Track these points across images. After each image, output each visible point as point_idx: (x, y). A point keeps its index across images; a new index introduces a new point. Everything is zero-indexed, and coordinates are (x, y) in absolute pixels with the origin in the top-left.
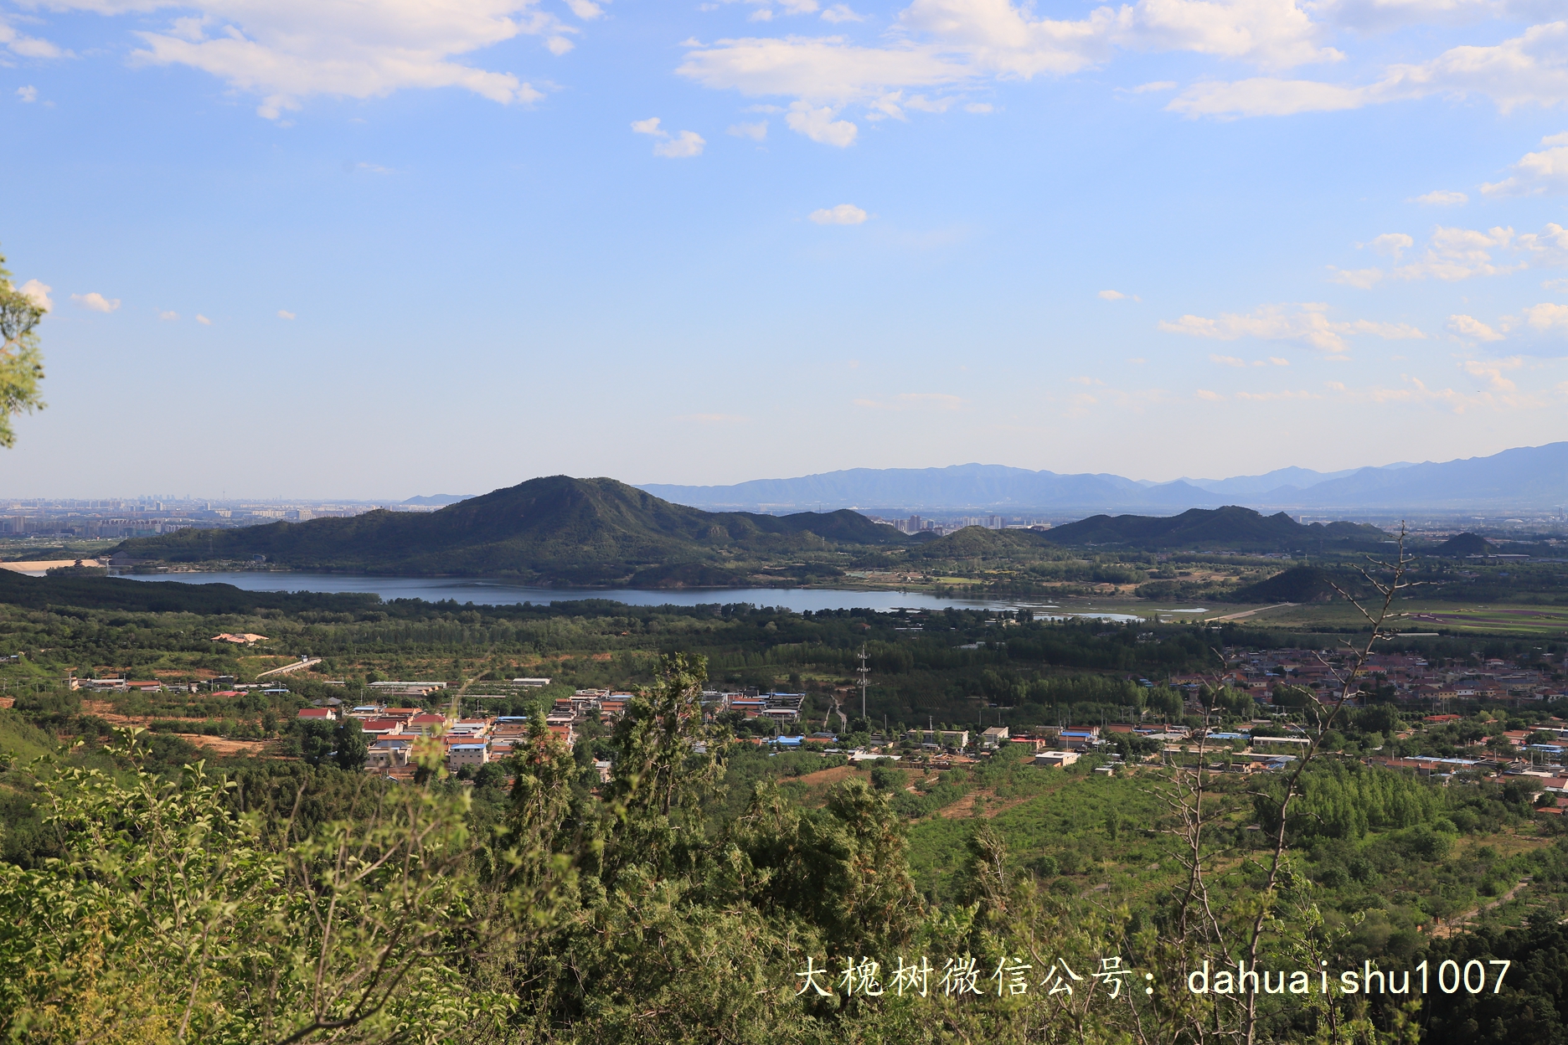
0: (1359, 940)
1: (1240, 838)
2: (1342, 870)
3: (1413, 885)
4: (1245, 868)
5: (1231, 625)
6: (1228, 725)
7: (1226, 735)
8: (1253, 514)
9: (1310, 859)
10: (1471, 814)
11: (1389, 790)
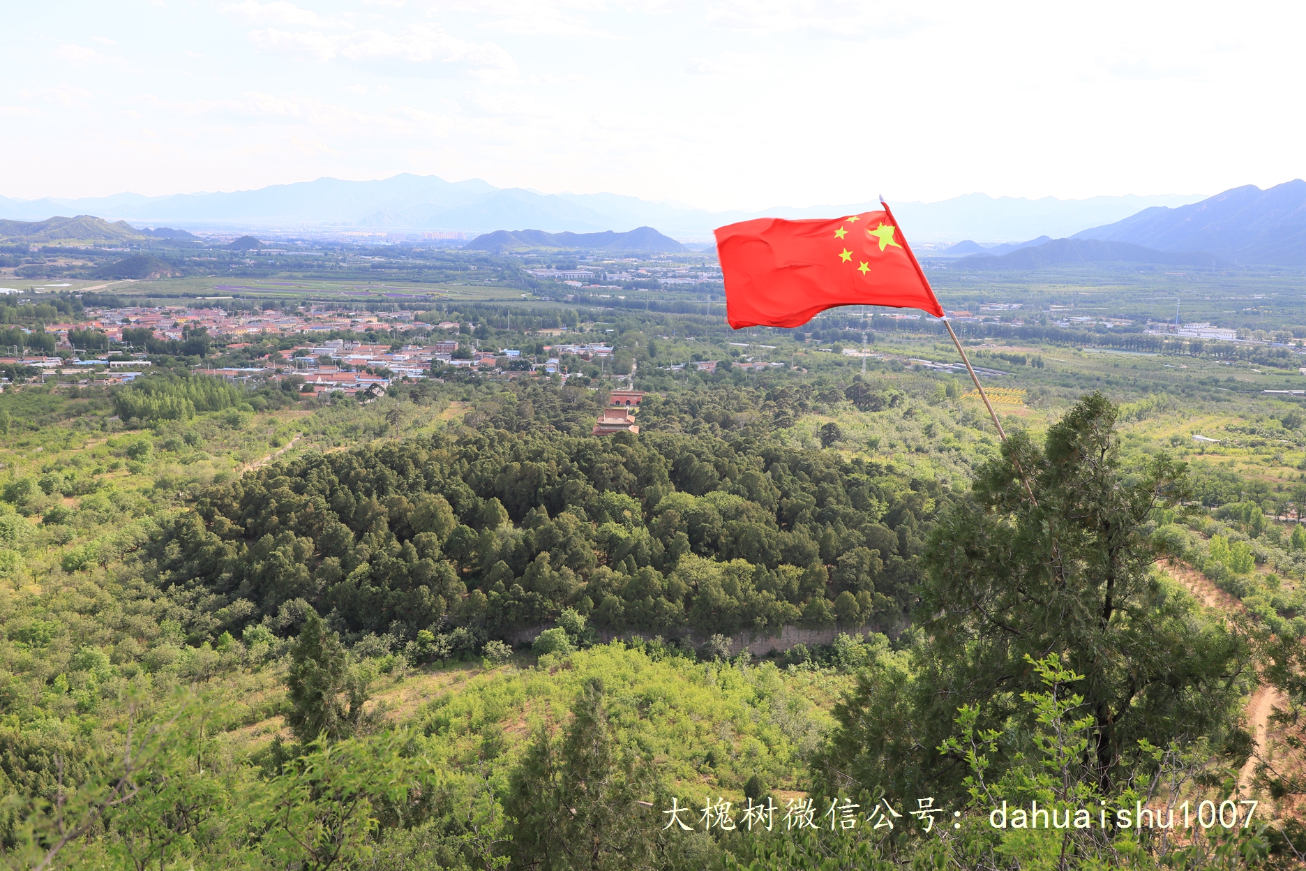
0: (194, 481)
1: (104, 425)
2: (179, 439)
3: (228, 445)
4: (109, 444)
5: (90, 294)
6: (91, 355)
7: (90, 362)
8: (101, 221)
9: (157, 435)
10: (261, 400)
11: (208, 388)
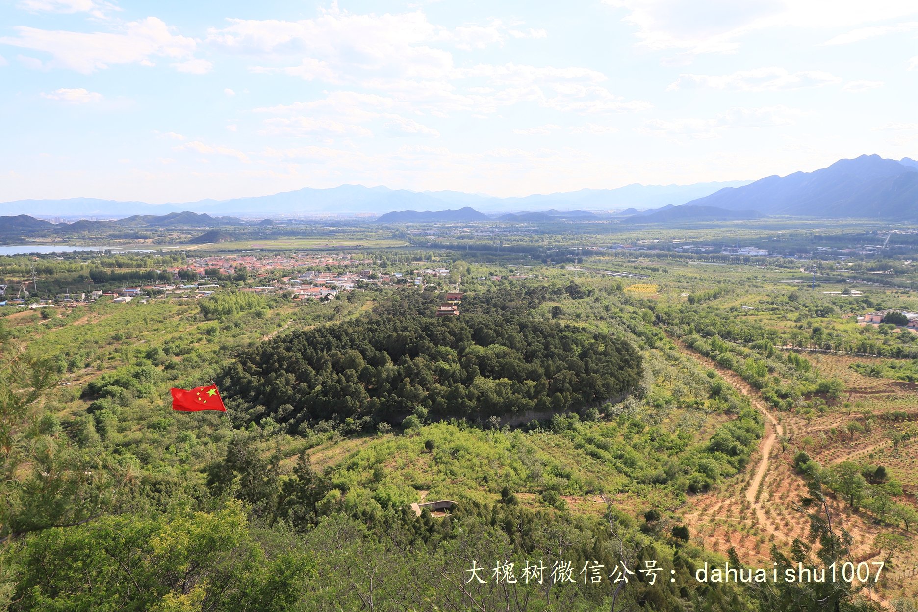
0: (238, 346)
1: (195, 319)
2: (232, 324)
3: (256, 327)
4: (198, 328)
5: (190, 251)
6: (190, 283)
7: (189, 287)
8: (195, 214)
9: (221, 323)
10: (273, 303)
11: (246, 298)
